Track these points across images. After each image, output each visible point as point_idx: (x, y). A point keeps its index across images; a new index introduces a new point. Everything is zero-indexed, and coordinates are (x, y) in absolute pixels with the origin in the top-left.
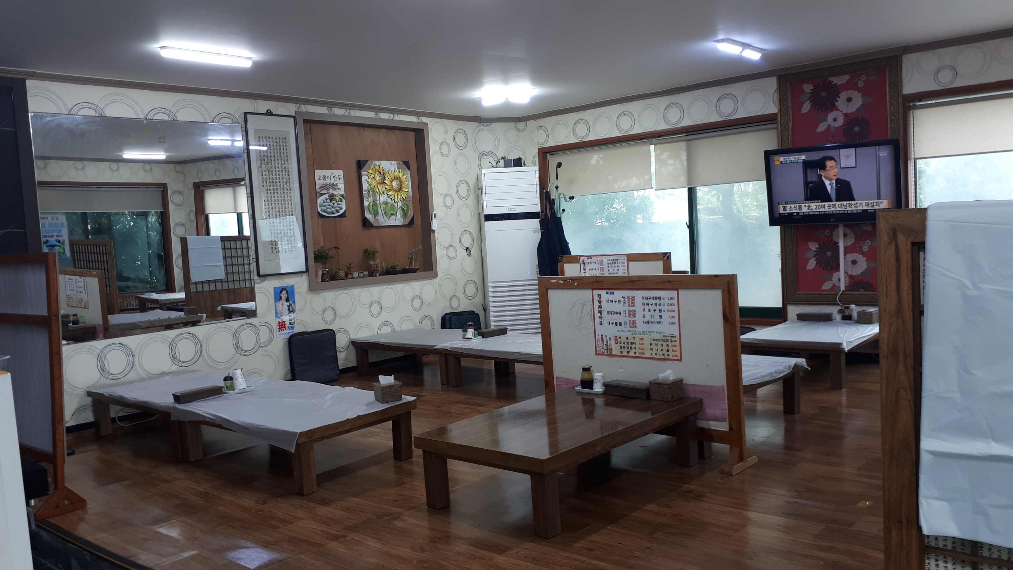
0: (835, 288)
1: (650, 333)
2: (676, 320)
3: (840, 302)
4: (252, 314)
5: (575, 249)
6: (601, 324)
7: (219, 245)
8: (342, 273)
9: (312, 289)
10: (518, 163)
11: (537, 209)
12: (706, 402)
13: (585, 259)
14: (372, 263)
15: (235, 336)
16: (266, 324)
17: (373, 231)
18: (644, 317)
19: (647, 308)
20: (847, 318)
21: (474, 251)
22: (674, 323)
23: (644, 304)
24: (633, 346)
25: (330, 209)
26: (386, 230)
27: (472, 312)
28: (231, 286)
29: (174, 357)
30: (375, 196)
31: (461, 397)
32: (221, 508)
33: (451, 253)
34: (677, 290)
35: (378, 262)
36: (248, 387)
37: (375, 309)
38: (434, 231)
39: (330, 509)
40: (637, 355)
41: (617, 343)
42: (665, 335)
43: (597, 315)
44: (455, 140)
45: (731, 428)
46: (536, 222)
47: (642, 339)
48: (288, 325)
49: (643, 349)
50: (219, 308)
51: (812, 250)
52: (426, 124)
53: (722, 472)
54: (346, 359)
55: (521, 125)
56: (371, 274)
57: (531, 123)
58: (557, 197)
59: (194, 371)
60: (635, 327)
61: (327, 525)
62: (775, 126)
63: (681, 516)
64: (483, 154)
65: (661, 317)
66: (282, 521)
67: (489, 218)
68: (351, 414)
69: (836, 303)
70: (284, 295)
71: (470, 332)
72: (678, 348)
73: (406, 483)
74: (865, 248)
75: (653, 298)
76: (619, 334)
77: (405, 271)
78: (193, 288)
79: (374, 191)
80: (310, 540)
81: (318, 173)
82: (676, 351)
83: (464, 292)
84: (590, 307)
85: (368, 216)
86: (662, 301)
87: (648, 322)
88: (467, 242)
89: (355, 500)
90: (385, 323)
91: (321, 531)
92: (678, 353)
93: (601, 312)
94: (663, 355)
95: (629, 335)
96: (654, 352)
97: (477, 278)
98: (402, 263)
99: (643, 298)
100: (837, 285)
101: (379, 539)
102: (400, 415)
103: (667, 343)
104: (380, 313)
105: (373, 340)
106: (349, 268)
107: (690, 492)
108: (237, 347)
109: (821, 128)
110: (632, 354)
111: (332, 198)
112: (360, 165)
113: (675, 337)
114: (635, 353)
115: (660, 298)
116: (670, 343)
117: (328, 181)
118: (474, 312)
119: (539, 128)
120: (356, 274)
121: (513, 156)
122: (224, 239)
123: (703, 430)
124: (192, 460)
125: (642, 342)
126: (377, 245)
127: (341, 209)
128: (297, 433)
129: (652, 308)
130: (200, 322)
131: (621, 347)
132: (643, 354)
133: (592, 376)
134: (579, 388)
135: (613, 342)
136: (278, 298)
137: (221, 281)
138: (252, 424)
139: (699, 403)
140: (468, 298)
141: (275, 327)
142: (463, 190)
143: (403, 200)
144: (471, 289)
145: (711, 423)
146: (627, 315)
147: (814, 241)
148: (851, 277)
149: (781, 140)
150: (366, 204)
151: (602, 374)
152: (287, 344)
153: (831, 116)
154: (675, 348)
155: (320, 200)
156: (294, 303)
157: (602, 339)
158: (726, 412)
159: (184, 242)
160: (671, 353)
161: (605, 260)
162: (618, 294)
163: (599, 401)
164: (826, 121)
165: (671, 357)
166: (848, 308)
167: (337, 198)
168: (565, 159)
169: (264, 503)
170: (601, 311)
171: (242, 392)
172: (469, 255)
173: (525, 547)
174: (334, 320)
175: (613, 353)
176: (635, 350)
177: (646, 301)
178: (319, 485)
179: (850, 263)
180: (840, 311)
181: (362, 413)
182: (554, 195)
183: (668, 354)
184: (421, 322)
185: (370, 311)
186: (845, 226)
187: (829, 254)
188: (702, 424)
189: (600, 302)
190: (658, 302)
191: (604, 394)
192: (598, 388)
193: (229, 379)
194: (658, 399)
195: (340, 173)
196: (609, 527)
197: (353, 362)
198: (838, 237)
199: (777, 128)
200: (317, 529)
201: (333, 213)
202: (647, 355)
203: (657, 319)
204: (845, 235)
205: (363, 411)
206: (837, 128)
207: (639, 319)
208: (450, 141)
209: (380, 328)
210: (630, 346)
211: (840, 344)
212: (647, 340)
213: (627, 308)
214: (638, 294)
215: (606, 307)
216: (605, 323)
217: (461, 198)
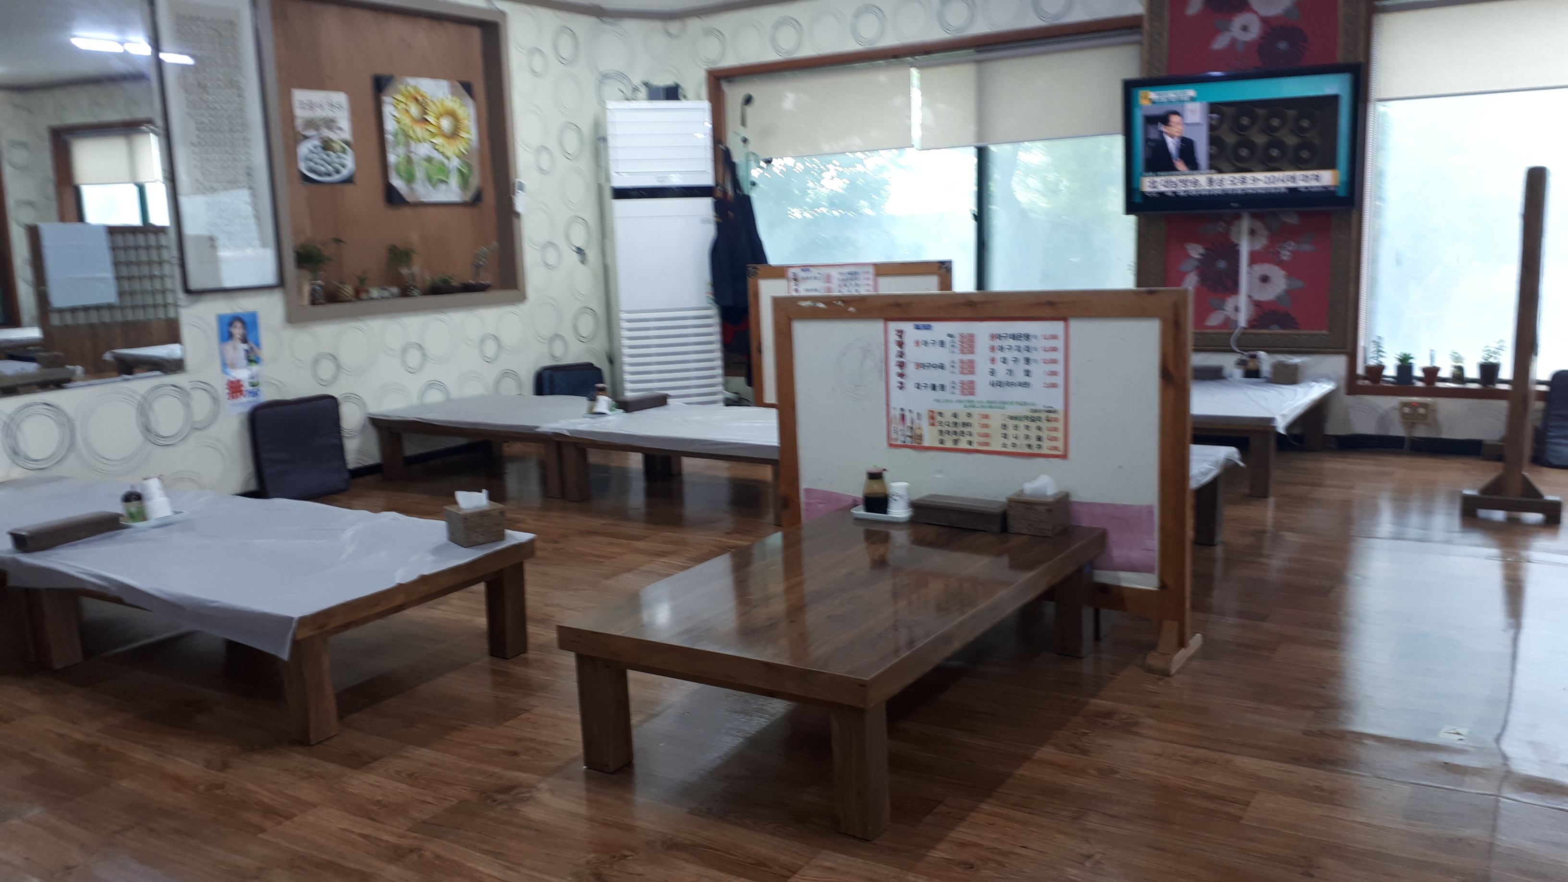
0: (1229, 323)
1: (1003, 404)
2: (1059, 380)
3: (1238, 346)
4: (175, 366)
5: (775, 255)
6: (901, 387)
7: (103, 243)
8: (349, 290)
9: (293, 318)
10: (672, 93)
11: (707, 180)
12: (1114, 536)
13: (798, 271)
14: (404, 271)
15: (144, 410)
16: (206, 387)
17: (406, 211)
18: (993, 373)
19: (999, 355)
20: (1252, 374)
21: (592, 254)
22: (1054, 386)
23: (993, 349)
24: (966, 430)
25: (325, 167)
26: (434, 210)
27: (590, 366)
28: (130, 316)
29: (15, 453)
30: (407, 145)
31: (596, 523)
32: (125, 784)
33: (551, 257)
34: (1065, 319)
35: (416, 269)
36: (176, 513)
37: (414, 358)
38: (518, 215)
39: (372, 778)
40: (975, 446)
41: (933, 425)
42: (1034, 408)
43: (894, 370)
44: (555, 47)
45: (1163, 585)
46: (705, 205)
47: (986, 417)
48: (246, 387)
49: (986, 435)
50: (108, 356)
51: (1191, 257)
52: (503, 14)
53: (1150, 670)
54: (360, 451)
55: (674, 26)
56: (405, 293)
57: (695, 24)
58: (743, 160)
59: (59, 479)
60: (972, 394)
61: (372, 819)
62: (1136, 38)
63: (1117, 772)
64: (605, 77)
65: (1028, 373)
66: (269, 812)
67: (622, 193)
68: (404, 575)
69: (1228, 348)
70: (238, 330)
71: (603, 402)
72: (1060, 435)
73: (527, 711)
74: (1285, 255)
75: (1014, 337)
76: (937, 408)
77: (467, 288)
78: (55, 320)
79: (407, 136)
80: (340, 861)
81: (300, 96)
82: (1055, 439)
83: (575, 329)
84: (879, 354)
85: (397, 182)
86: (1032, 343)
87: (1000, 384)
88: (579, 238)
89: (426, 754)
90: (431, 385)
91: (360, 835)
92: (1060, 444)
93: (901, 365)
94: (1029, 446)
95: (959, 408)
96: (1009, 442)
97: (597, 304)
98: (461, 273)
99: (994, 337)
100: (1232, 317)
101: (497, 855)
102: (502, 570)
103: (1039, 424)
104: (421, 367)
105: (412, 416)
106: (362, 280)
107: (1109, 714)
108: (147, 430)
109: (1220, 43)
110: (963, 445)
111: (327, 145)
112: (380, 85)
113: (1055, 412)
114: (970, 443)
115: (1027, 337)
116: (1044, 425)
117: (319, 113)
118: (591, 365)
119: (708, 32)
120: (375, 293)
121: (664, 81)
122: (113, 231)
123: (1104, 589)
124: (58, 666)
125: (985, 421)
126: (414, 238)
127: (343, 166)
128: (292, 619)
129: (1009, 355)
130: (69, 381)
131: (941, 432)
132: (987, 444)
133: (884, 486)
134: (860, 512)
135: (925, 424)
136: (226, 336)
137: (110, 307)
138: (191, 599)
139: (1101, 538)
140: (581, 339)
141: (223, 390)
142: (572, 143)
143: (461, 156)
144: (587, 325)
145: (1123, 575)
146: (957, 370)
147: (1196, 241)
148: (1257, 304)
149: (1148, 62)
150: (392, 158)
151: (905, 484)
152: (246, 423)
153: (1239, 20)
154: (1054, 434)
155: (304, 149)
156: (257, 344)
157: (903, 417)
158: (1155, 555)
159: (34, 234)
160: (1046, 444)
161: (835, 273)
162: (941, 329)
163: (900, 537)
164: (1229, 30)
165: (1045, 451)
166: (1254, 357)
167: (336, 147)
168: (758, 89)
169: (225, 766)
170: (903, 362)
171: (164, 525)
172: (583, 261)
173: (826, 864)
174: (335, 378)
175: (926, 443)
176: (969, 438)
177: (997, 343)
178: (341, 717)
179: (1256, 281)
180: (1241, 363)
181: (428, 571)
182: (737, 157)
183: (1039, 445)
184: (498, 383)
185: (404, 363)
186: (1254, 216)
187: (1222, 264)
188: (1104, 577)
189: (900, 344)
190: (1023, 343)
191: (912, 522)
192: (899, 511)
193: (133, 497)
194: (1025, 531)
195: (340, 98)
196: (984, 806)
197: (373, 456)
198: (1239, 234)
199: (1140, 43)
200: (352, 832)
201: (329, 175)
202: (996, 446)
203: (1021, 377)
204: (1252, 232)
205: (430, 566)
206: (1245, 43)
207: (981, 378)
208: (547, 49)
209: (422, 394)
210: (960, 429)
211: (1271, 420)
212: (997, 418)
213: (958, 357)
214: (982, 330)
215: (912, 354)
216: (910, 384)
217: (567, 156)
